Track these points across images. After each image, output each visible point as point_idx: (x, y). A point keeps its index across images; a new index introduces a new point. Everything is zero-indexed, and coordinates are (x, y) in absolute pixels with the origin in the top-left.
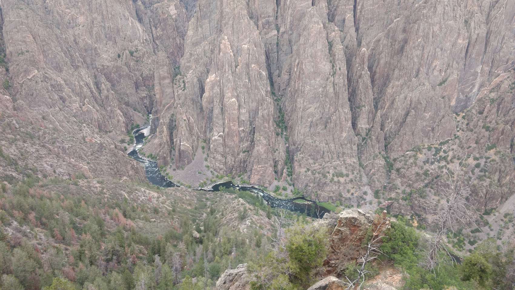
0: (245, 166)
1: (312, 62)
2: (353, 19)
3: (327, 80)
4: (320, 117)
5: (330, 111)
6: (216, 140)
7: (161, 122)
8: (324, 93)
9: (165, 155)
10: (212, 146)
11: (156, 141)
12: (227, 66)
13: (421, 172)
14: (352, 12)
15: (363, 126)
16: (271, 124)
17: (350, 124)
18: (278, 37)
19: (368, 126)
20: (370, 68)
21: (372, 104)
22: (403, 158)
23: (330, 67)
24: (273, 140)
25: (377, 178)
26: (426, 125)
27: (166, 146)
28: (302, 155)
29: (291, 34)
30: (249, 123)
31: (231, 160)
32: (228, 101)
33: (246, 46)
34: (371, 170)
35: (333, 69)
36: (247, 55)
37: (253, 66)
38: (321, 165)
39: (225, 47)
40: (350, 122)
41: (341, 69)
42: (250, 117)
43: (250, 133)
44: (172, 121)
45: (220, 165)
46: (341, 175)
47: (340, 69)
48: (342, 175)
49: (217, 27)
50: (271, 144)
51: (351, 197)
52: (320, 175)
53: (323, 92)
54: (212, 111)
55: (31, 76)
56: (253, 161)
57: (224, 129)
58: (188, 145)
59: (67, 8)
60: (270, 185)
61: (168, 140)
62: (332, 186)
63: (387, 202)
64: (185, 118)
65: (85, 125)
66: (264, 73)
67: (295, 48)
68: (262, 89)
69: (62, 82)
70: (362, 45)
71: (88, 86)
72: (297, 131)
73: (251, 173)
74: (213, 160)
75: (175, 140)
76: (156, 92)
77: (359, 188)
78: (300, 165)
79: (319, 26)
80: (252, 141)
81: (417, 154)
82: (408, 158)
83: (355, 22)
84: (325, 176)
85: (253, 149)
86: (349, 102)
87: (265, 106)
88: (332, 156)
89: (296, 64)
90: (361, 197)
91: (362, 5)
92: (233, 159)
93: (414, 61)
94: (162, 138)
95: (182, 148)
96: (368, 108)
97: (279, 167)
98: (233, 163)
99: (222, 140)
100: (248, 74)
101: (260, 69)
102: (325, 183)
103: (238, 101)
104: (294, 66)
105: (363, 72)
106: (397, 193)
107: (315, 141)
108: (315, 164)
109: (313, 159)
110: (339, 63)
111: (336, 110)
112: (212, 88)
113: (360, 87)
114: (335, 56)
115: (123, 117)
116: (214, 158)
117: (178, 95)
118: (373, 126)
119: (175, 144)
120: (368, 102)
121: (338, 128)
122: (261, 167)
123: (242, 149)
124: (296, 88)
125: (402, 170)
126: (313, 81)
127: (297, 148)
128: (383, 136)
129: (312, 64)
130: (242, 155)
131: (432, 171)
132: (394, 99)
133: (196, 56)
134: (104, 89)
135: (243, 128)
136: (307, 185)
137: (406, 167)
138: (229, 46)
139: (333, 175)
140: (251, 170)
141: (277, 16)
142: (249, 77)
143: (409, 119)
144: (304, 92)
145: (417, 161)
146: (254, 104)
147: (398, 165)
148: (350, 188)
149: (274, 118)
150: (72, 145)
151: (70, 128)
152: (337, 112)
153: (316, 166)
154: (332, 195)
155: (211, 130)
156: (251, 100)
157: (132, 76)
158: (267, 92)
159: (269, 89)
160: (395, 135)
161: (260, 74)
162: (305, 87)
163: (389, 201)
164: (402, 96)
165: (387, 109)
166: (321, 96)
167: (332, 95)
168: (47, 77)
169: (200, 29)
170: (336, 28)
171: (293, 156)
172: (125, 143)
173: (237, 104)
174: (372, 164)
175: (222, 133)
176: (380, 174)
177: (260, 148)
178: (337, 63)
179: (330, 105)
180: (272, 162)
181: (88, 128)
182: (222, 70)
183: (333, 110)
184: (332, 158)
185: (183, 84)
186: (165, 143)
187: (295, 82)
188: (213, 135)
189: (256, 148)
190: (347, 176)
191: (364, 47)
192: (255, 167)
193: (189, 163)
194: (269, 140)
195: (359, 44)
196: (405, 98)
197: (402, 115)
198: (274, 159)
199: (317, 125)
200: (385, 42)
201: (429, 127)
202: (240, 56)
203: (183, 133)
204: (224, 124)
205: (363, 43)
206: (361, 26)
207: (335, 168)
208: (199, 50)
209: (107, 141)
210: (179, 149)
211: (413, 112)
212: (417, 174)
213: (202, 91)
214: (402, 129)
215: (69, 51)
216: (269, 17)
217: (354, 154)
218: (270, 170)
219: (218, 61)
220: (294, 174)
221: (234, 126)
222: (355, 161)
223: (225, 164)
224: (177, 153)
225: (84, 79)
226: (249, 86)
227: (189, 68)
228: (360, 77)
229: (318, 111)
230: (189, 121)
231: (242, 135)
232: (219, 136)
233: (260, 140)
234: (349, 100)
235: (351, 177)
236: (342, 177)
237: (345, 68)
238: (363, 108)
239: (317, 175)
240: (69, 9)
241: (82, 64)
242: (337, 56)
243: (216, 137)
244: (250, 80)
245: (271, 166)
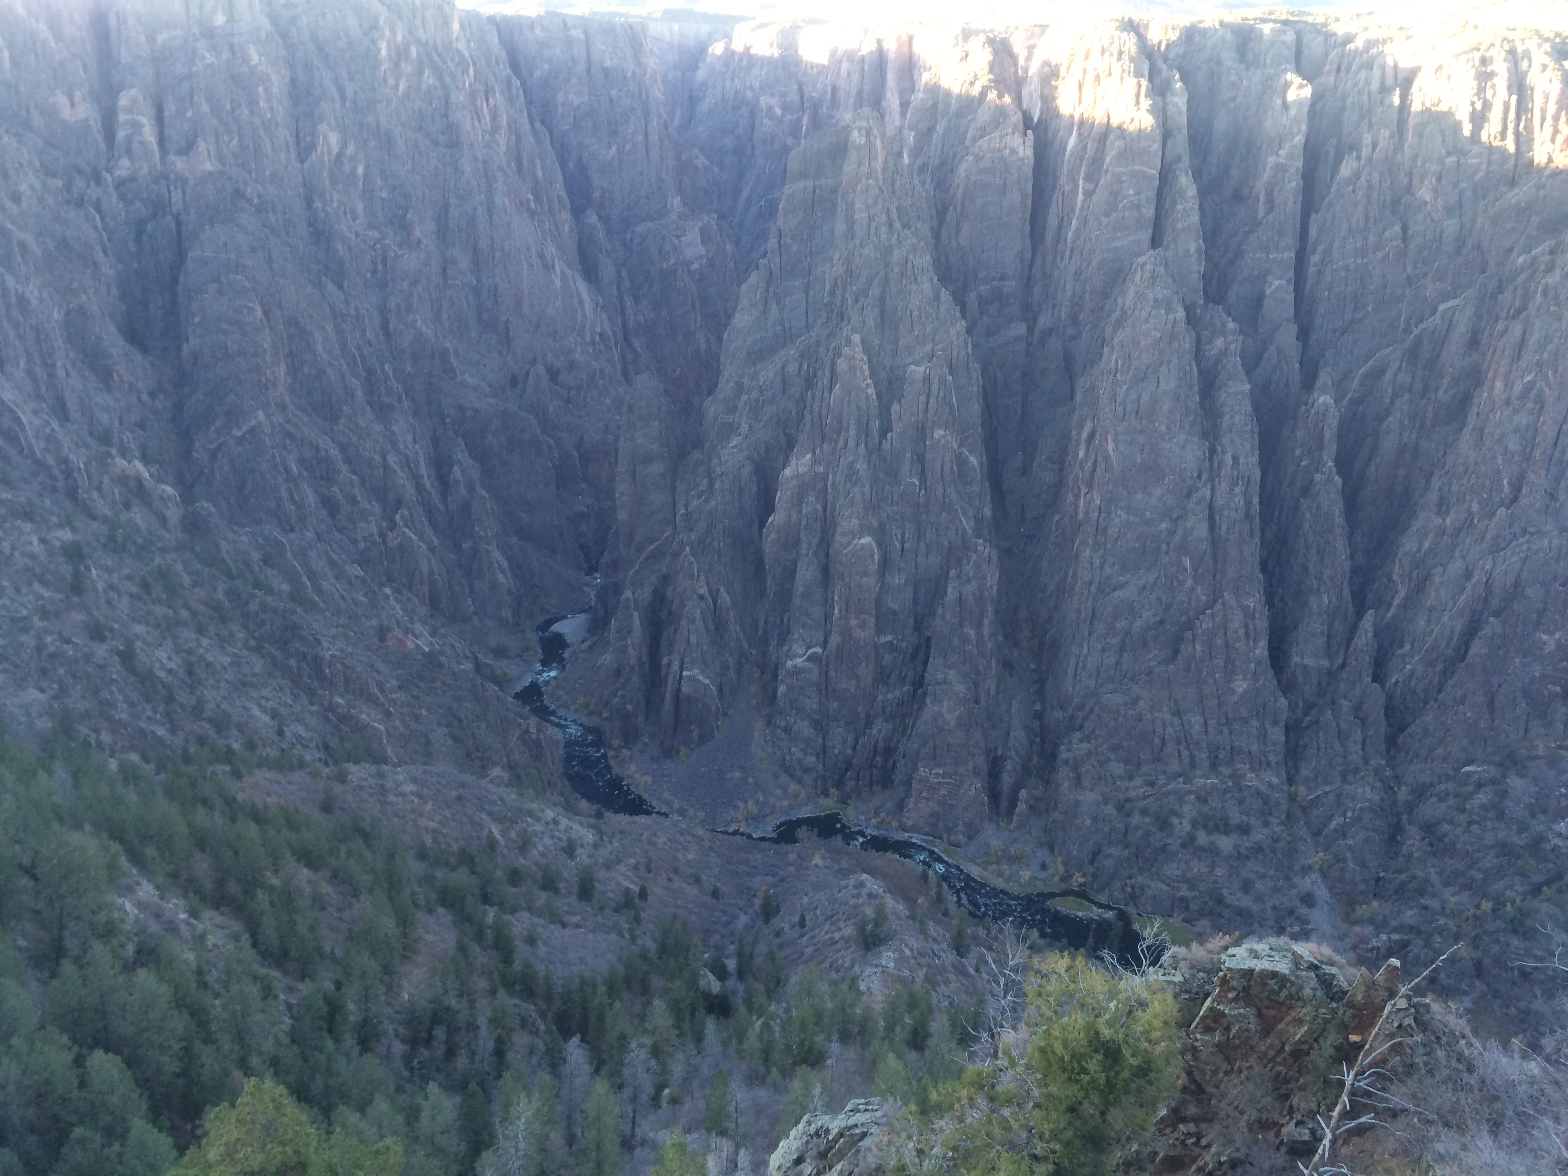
0: (889, 766)
1: (1142, 432)
2: (1290, 298)
3: (1189, 496)
4: (1158, 618)
5: (1194, 603)
6: (797, 671)
7: (627, 599)
8: (1177, 539)
9: (629, 707)
10: (782, 689)
11: (607, 659)
12: (853, 432)
13: (1519, 841)
14: (1291, 274)
15: (1309, 661)
16: (986, 630)
17: (1261, 650)
18: (1029, 344)
19: (1325, 663)
20: (1344, 465)
21: (1346, 591)
22: (1451, 786)
23: (1199, 454)
24: (992, 684)
25: (1351, 849)
26: (1543, 676)
27: (635, 679)
28: (1085, 745)
29: (1074, 338)
30: (912, 620)
31: (845, 741)
32: (848, 544)
33: (921, 369)
34: (1331, 817)
35: (1211, 459)
36: (923, 398)
37: (938, 433)
38: (1152, 784)
39: (852, 369)
40: (1263, 644)
41: (1241, 460)
42: (915, 602)
43: (913, 656)
44: (660, 599)
45: (806, 754)
46: (1223, 826)
47: (1235, 459)
48: (1227, 825)
49: (830, 304)
50: (983, 697)
51: (1255, 908)
52: (1147, 820)
53: (1172, 533)
54: (792, 573)
55: (245, 428)
56: (918, 752)
57: (827, 635)
58: (707, 681)
59: (371, 226)
60: (970, 838)
61: (645, 658)
62: (1187, 862)
63: (1384, 937)
64: (704, 591)
65: (388, 591)
66: (973, 460)
67: (1082, 383)
68: (964, 513)
69: (334, 452)
70: (1318, 384)
71: (410, 468)
72: (1073, 661)
73: (909, 790)
74: (783, 735)
75: (665, 661)
76: (618, 503)
77: (1287, 878)
78: (1078, 779)
79: (1171, 316)
80: (919, 683)
81: (1504, 776)
82: (1470, 788)
83: (1297, 307)
84: (1164, 825)
85: (920, 709)
86: (1261, 576)
87: (969, 569)
88: (1192, 758)
89: (1084, 435)
90: (1291, 912)
91: (1327, 252)
92: (850, 739)
93: (1506, 448)
94: (624, 650)
95: (685, 689)
96: (1330, 602)
97: (1007, 780)
98: (849, 751)
99: (816, 671)
100: (920, 459)
101: (961, 445)
102: (1163, 849)
103: (879, 544)
104: (1078, 441)
105: (1318, 477)
106: (1425, 908)
107: (1136, 701)
108: (1131, 778)
109: (1126, 762)
110: (1232, 442)
111: (1215, 597)
112: (799, 500)
113: (1306, 526)
114: (1220, 415)
115: (509, 574)
116: (787, 730)
117: (688, 516)
118: (1343, 666)
119: (663, 671)
120: (1332, 578)
121: (1219, 661)
122: (944, 775)
123: (884, 708)
124: (1081, 516)
125: (1446, 827)
126: (1139, 496)
127: (1072, 718)
128: (1382, 700)
129: (1141, 439)
130: (880, 729)
131: (1558, 842)
132: (1428, 577)
133: (754, 394)
134: (457, 482)
135: (889, 638)
136: (1096, 853)
137: (1463, 818)
138: (866, 367)
139: (1194, 824)
140: (908, 783)
141: (1029, 279)
142: (923, 471)
143: (1477, 648)
144: (1106, 529)
145: (1508, 803)
146: (935, 560)
147: (1431, 809)
148: (1252, 876)
149: (997, 612)
150: (342, 651)
151: (343, 597)
152: (1218, 606)
153: (1137, 788)
154: (1185, 892)
155: (784, 636)
156: (922, 546)
157: (550, 447)
158: (979, 521)
159: (987, 512)
160: (1426, 703)
161: (961, 462)
162: (1109, 513)
163: (1396, 937)
164: (1456, 566)
165: (1398, 607)
166: (1164, 547)
167: (1205, 546)
168: (290, 435)
169: (774, 310)
170: (1231, 325)
171: (1056, 746)
172: (508, 658)
173: (876, 557)
174: (1339, 796)
175: (818, 650)
176: (1362, 835)
177: (944, 709)
178: (1225, 440)
179: (1196, 580)
180: (981, 761)
181: (397, 600)
182: (837, 441)
183: (1203, 598)
184: (1193, 764)
185: (706, 481)
186: (632, 668)
187: (1077, 497)
188: (790, 656)
189: (931, 708)
190: (1244, 830)
191: (1325, 393)
192: (923, 771)
193: (704, 738)
194: (976, 686)
195: (1309, 383)
196: (1468, 575)
197: (1452, 632)
198: (988, 751)
199: (1145, 644)
200: (1404, 378)
201: (1553, 684)
202: (899, 402)
203: (693, 639)
204: (827, 617)
205: (1324, 378)
206: (1318, 321)
207: (1202, 799)
208: (768, 373)
209: (453, 646)
210: (677, 692)
211: (1493, 626)
212: (1504, 849)
213: (767, 506)
214: (1450, 682)
215: (362, 356)
216: (1002, 278)
217: (1272, 758)
218: (974, 788)
219: (824, 411)
220: (1056, 806)
221: (862, 626)
222: (1275, 780)
223: (823, 752)
224: (668, 705)
225: (401, 447)
226: (922, 500)
227: (729, 430)
228: (1307, 490)
229: (1153, 597)
230: (715, 601)
231: (888, 658)
232: (809, 659)
233: (945, 681)
234: (1264, 568)
235: (1259, 835)
236: (1227, 833)
237: (1254, 459)
238: (1313, 600)
239: (1136, 820)
240: (377, 229)
241: (400, 400)
242: (1227, 418)
243: (799, 661)
244: (923, 480)
245: (976, 773)
